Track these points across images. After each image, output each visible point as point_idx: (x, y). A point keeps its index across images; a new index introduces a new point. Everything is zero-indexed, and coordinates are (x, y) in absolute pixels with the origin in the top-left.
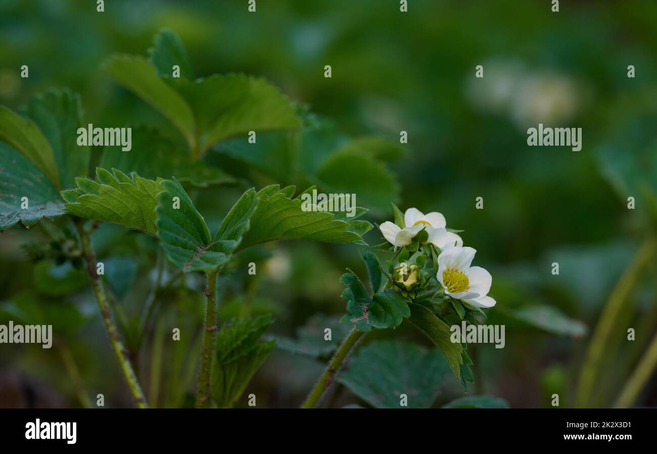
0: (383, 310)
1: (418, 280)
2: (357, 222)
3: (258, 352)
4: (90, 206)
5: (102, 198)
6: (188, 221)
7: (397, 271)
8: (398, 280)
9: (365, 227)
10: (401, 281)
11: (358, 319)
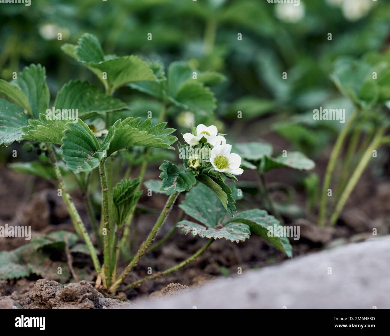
0: (183, 181)
1: (201, 164)
2: (171, 137)
3: (134, 197)
4: (34, 136)
5: (39, 132)
6: (83, 141)
7: (189, 160)
8: (190, 165)
9: (174, 139)
10: (191, 165)
11: (169, 188)
